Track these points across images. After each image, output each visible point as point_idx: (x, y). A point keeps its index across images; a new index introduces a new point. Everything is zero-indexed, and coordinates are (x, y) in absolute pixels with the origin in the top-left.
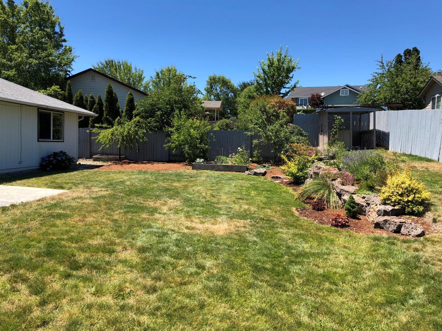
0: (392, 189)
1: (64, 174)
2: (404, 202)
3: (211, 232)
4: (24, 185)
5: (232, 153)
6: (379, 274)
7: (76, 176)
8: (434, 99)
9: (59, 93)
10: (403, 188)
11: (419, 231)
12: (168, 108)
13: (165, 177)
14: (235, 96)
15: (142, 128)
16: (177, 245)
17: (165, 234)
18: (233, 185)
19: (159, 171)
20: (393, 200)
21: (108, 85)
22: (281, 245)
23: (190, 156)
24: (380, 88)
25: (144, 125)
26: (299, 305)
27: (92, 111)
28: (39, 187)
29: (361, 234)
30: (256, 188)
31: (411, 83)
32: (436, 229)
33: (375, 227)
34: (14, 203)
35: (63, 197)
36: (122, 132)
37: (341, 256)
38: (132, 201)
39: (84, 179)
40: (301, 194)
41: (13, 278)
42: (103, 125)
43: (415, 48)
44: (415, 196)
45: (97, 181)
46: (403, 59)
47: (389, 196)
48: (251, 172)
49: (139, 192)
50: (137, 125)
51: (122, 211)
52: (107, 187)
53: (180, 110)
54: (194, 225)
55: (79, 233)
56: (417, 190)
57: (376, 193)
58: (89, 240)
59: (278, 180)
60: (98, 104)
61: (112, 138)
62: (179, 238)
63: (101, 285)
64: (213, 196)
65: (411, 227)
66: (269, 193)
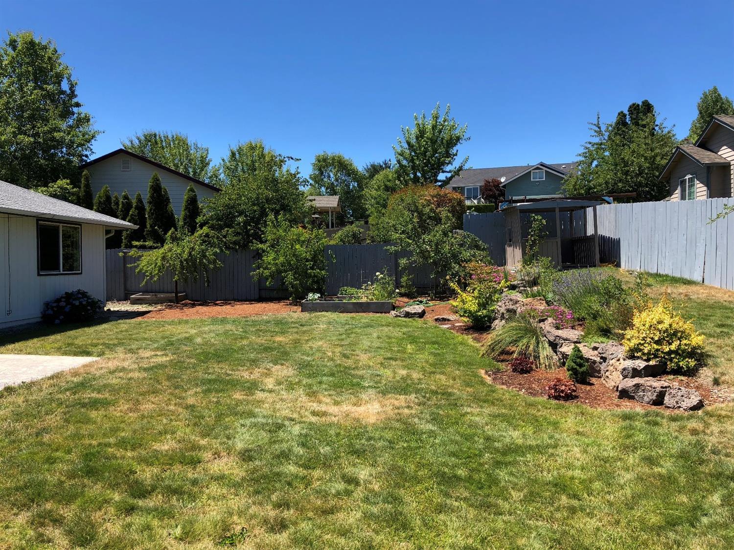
0: (642, 333)
1: (86, 329)
2: (665, 353)
3: (354, 419)
4: (20, 352)
5: (366, 282)
6: (645, 477)
7: (108, 332)
8: (683, 183)
9: (69, 193)
10: (660, 331)
11: (694, 400)
12: (255, 211)
13: (260, 328)
14: (360, 187)
15: (212, 245)
16: (303, 445)
17: (280, 427)
18: (375, 335)
19: (247, 317)
20: (646, 351)
21: (152, 176)
22: (475, 434)
23: (297, 290)
24: (597, 166)
25: (215, 240)
26: (528, 538)
27: (127, 220)
28: (46, 354)
29: (599, 410)
30: (413, 340)
31: (646, 159)
32: (720, 395)
33: (620, 397)
34: (10, 384)
35: (93, 370)
36: (180, 254)
37: (576, 449)
38: (211, 371)
39: (122, 337)
40: (490, 346)
41: (37, 519)
42: (147, 243)
43: (646, 101)
44: (682, 343)
45: (145, 339)
46: (628, 119)
47: (638, 345)
48: (400, 313)
49: (221, 355)
50: (204, 242)
51: (199, 390)
52: (165, 350)
53: (277, 213)
54: (323, 408)
55: (135, 432)
56: (683, 332)
57: (614, 339)
58: (153, 443)
59: (446, 324)
60: (136, 208)
61: (163, 265)
62: (304, 432)
63: (191, 523)
64: (346, 356)
65: (680, 394)
66: (436, 346)
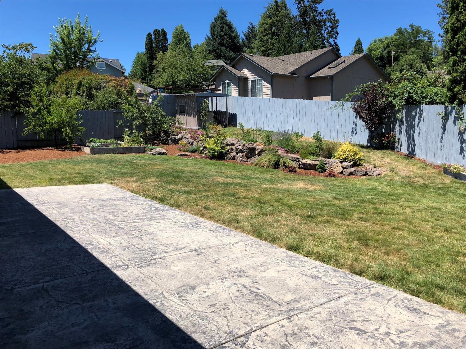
8: (224, 84)
11: (378, 172)
48: (154, 152)
59: (190, 157)
65: (372, 171)
